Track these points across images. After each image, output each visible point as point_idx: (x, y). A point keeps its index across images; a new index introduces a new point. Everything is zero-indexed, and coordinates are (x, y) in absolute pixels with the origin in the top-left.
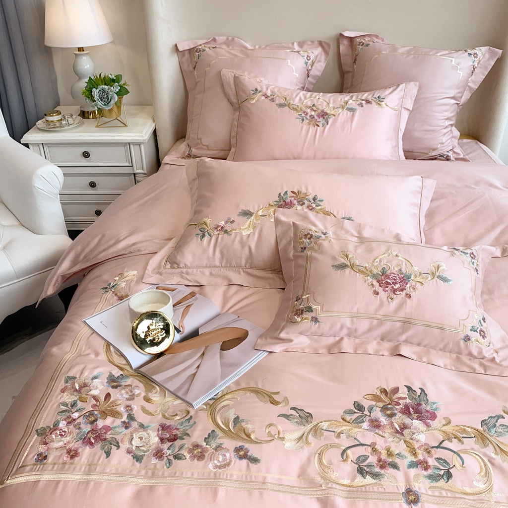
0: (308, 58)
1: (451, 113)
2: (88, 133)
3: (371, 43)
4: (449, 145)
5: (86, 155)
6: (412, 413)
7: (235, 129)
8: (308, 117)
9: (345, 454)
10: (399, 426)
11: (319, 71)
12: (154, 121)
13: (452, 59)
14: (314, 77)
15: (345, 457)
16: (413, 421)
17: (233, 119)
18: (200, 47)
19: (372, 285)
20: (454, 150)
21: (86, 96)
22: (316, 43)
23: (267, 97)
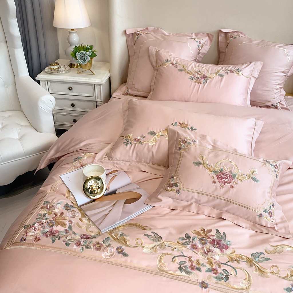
0: (200, 43)
1: (281, 81)
2: (72, 77)
3: (237, 37)
4: (278, 99)
5: (70, 89)
6: (216, 244)
7: (154, 81)
8: (195, 78)
9: (174, 259)
10: (207, 250)
11: (206, 50)
12: (110, 72)
13: (284, 49)
14: (203, 54)
15: (174, 260)
16: (215, 248)
17: (153, 75)
18: (139, 33)
19: (213, 177)
20: (281, 102)
21: (73, 56)
22: (206, 34)
23: (173, 65)
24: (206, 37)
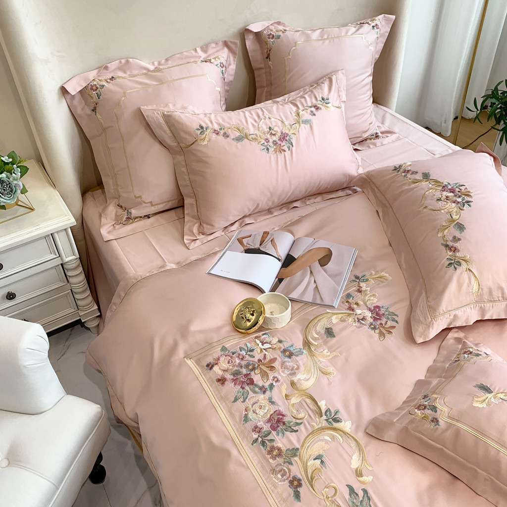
0: (222, 65)
3: (281, 33)
8: (271, 144)
11: (232, 75)
13: (361, 36)
14: (228, 83)
18: (95, 83)
22: (221, 43)
23: (217, 133)
24: (223, 49)
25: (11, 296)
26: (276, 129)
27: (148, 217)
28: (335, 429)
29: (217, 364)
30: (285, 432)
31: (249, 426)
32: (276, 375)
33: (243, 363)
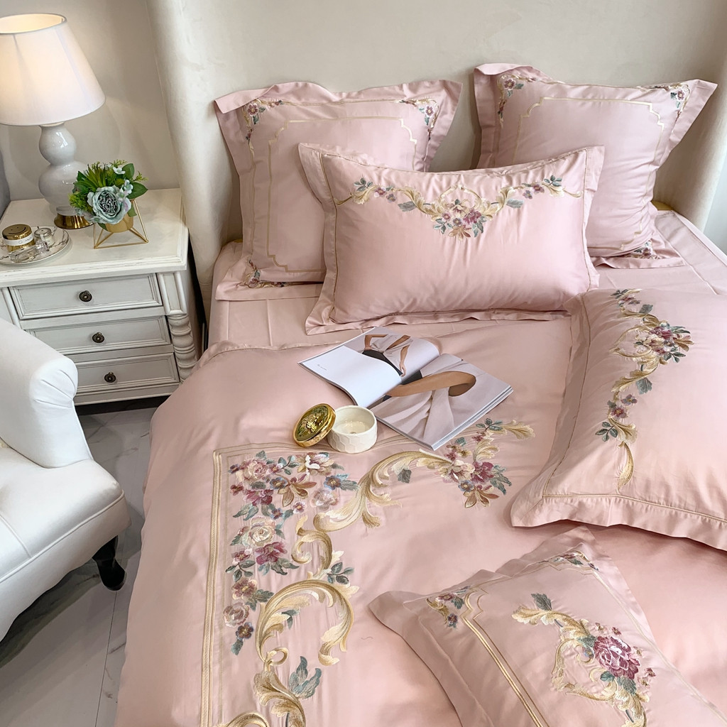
0: (429, 110)
1: (650, 185)
3: (524, 82)
4: (648, 232)
5: (85, 297)
7: (333, 243)
8: (451, 222)
11: (444, 128)
13: (649, 104)
14: (439, 138)
17: (325, 226)
18: (255, 104)
20: (654, 238)
22: (438, 83)
23: (381, 192)
24: (439, 91)
25: (98, 338)
26: (466, 204)
27: (281, 284)
28: (332, 589)
29: (243, 469)
30: (270, 569)
31: (236, 549)
32: (303, 502)
33: (274, 477)
